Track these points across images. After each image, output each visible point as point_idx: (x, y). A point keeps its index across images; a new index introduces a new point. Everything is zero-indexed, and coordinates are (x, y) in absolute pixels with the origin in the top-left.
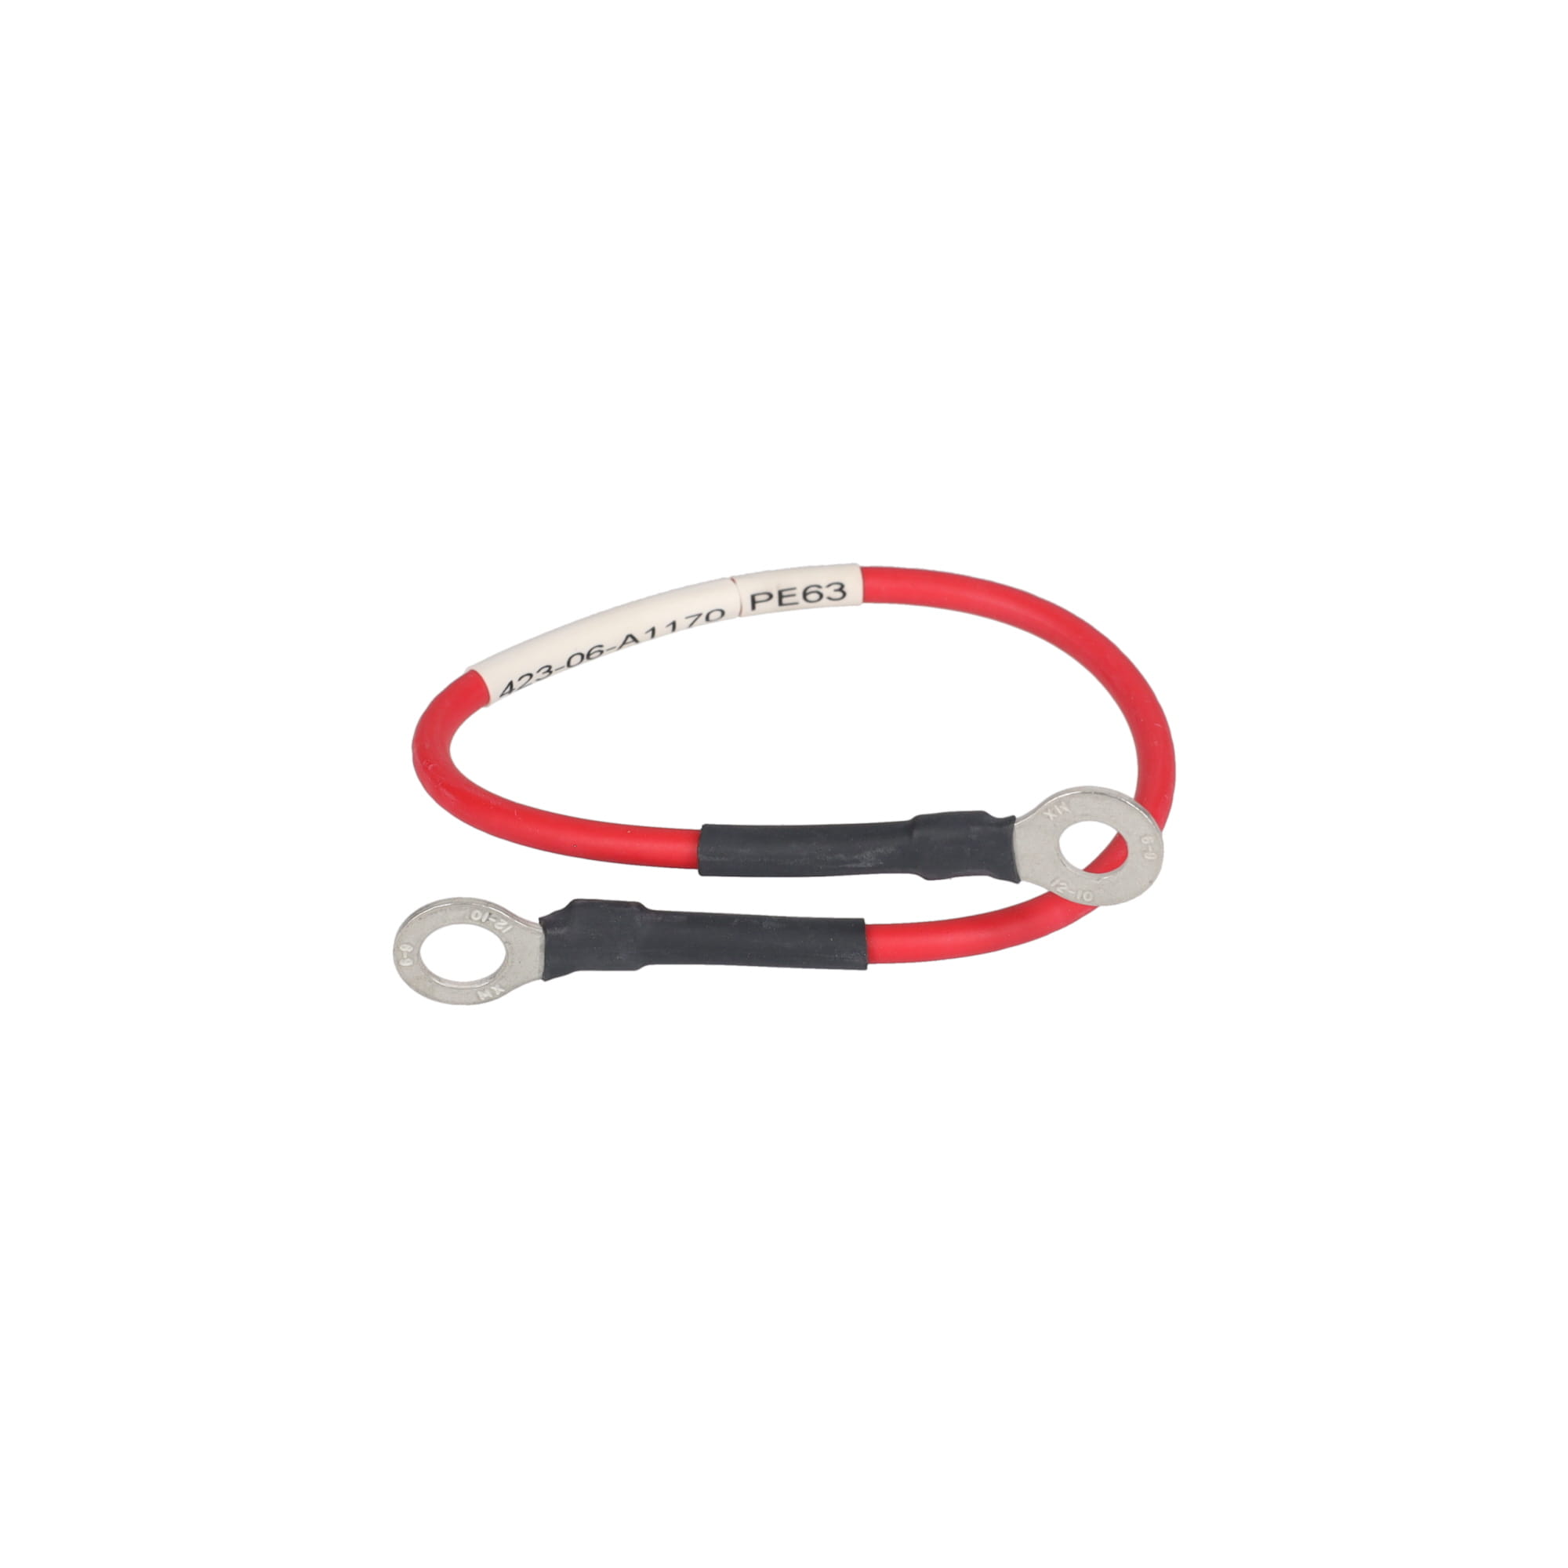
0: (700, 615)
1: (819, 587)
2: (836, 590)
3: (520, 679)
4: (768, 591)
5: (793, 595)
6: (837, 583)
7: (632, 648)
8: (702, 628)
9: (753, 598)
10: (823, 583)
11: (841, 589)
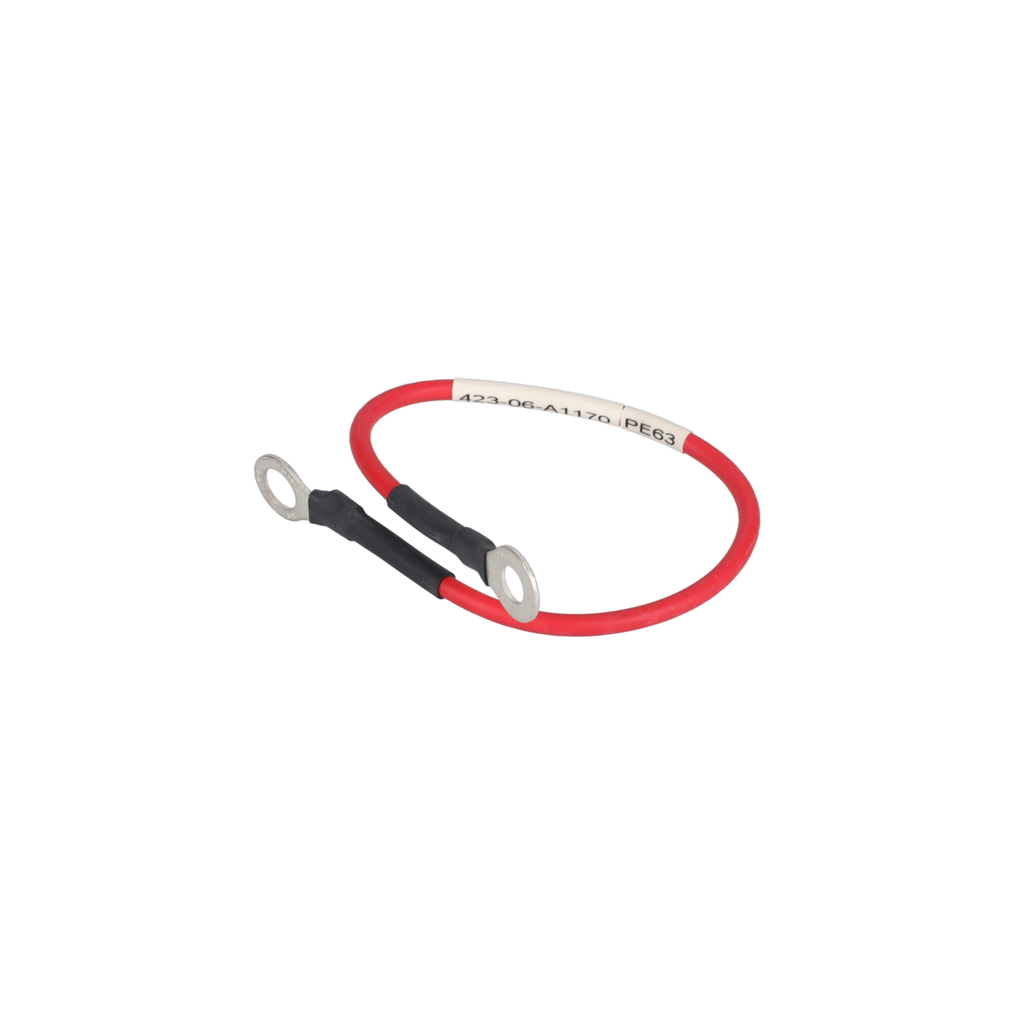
0: (595, 415)
1: (663, 432)
2: (670, 438)
3: (475, 396)
4: (636, 421)
5: (649, 430)
6: (672, 435)
7: (550, 413)
8: (594, 423)
9: (627, 420)
10: (665, 431)
11: (673, 439)
